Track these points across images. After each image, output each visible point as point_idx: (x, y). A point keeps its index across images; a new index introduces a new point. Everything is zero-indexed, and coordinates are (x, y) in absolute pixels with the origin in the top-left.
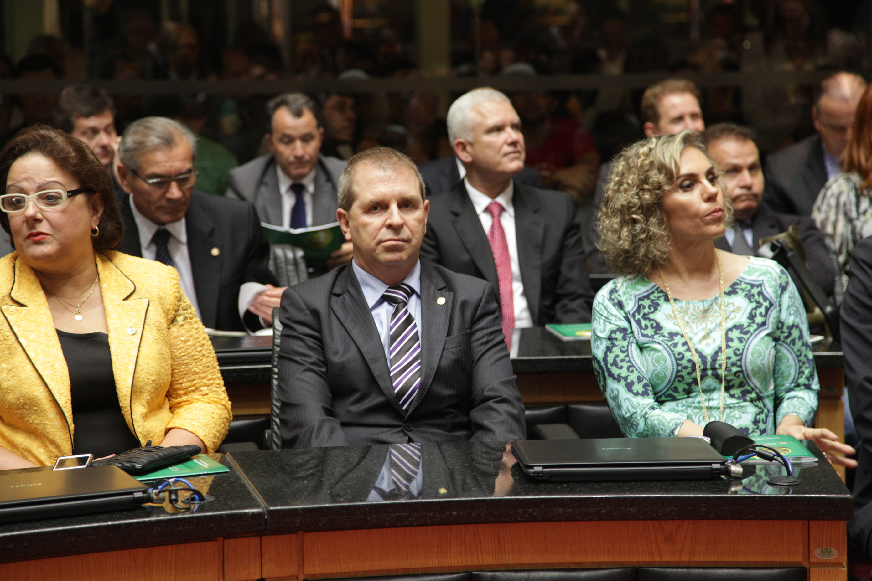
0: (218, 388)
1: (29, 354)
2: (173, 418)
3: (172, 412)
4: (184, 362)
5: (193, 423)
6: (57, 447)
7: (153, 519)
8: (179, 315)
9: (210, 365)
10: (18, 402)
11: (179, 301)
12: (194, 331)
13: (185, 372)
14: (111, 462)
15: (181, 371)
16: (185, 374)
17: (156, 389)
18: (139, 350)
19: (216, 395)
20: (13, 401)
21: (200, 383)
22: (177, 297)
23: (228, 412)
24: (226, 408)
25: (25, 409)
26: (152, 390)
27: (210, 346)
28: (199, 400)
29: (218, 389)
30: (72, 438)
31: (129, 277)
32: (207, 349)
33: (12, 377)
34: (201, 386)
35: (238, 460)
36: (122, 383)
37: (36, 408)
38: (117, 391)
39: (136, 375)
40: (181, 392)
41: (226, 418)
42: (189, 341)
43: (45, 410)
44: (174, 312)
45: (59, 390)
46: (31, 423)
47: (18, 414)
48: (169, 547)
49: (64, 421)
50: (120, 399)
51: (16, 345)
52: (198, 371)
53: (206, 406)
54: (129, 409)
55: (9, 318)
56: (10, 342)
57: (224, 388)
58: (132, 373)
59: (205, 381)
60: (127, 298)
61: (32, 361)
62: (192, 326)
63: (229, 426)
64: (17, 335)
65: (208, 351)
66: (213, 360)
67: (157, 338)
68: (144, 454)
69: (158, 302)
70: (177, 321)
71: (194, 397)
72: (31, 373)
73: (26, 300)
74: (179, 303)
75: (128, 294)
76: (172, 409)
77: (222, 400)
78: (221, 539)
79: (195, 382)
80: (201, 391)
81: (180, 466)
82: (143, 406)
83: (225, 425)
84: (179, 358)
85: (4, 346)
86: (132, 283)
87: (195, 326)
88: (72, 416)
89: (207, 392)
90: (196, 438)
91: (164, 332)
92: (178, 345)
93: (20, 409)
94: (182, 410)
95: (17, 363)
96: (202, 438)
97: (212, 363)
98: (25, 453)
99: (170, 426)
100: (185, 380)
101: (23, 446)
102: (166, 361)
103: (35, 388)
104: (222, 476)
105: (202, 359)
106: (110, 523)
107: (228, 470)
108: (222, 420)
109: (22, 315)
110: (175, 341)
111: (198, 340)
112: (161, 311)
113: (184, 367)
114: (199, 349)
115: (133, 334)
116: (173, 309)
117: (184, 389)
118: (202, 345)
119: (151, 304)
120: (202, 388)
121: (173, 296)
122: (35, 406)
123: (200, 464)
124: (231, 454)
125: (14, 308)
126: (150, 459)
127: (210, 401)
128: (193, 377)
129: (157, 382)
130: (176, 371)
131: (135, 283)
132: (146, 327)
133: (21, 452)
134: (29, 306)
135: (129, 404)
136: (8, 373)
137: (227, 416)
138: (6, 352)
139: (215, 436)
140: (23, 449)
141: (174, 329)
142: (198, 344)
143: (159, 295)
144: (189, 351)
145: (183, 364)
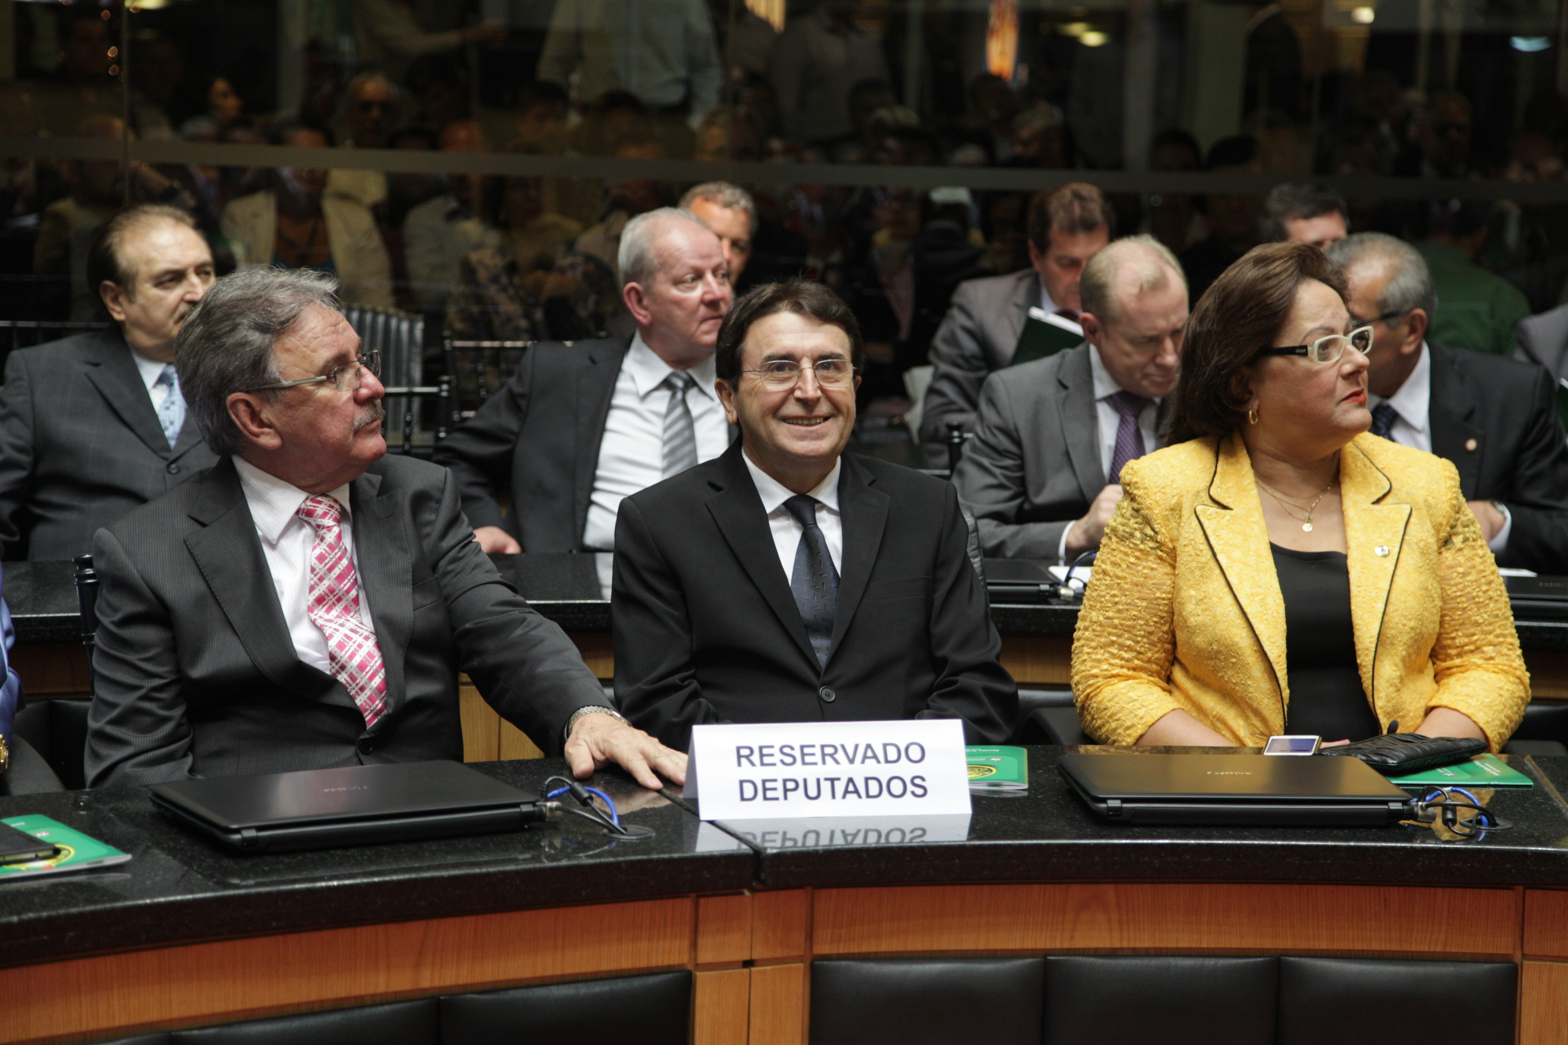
0: (1510, 649)
1: (1230, 579)
2: (1437, 691)
3: (1437, 682)
4: (1460, 606)
5: (1470, 701)
6: (1264, 720)
7: (1417, 845)
8: (1457, 534)
9: (1500, 614)
10: (1210, 649)
11: (1458, 512)
12: (1478, 560)
13: (1461, 621)
14: (1351, 751)
15: (1454, 620)
16: (1461, 624)
17: (1416, 641)
18: (1392, 581)
19: (1507, 660)
20: (1203, 646)
21: (1483, 640)
22: (1454, 506)
23: (1525, 688)
24: (1522, 683)
25: (1219, 659)
26: (1410, 642)
27: (1501, 585)
28: (1479, 666)
29: (1510, 652)
30: (1286, 709)
31: (1383, 471)
32: (1497, 590)
33: (1203, 610)
34: (1485, 645)
35: (1545, 769)
36: (1364, 629)
37: (1234, 660)
38: (1355, 640)
39: (1386, 619)
40: (1453, 652)
41: (1522, 699)
42: (1469, 574)
43: (1248, 664)
44: (1448, 529)
45: (1270, 637)
46: (1227, 682)
47: (1208, 665)
48: (1440, 891)
49: (1275, 683)
50: (1358, 653)
51: (1213, 564)
52: (1481, 621)
53: (1490, 678)
54: (1371, 670)
55: (1206, 525)
56: (1203, 560)
57: (1519, 652)
58: (1380, 616)
59: (1491, 637)
60: (1378, 501)
61: (1234, 589)
62: (1475, 552)
63: (1525, 711)
64: (1215, 549)
65: (1499, 593)
66: (1505, 607)
67: (1421, 565)
68: (1400, 745)
69: (1425, 512)
70: (1453, 543)
71: (1473, 660)
72: (1231, 609)
73: (1231, 500)
74: (1457, 516)
75: (1380, 495)
76: (1438, 677)
77: (1516, 669)
78: (1521, 888)
79: (1475, 638)
80: (1483, 652)
81: (1454, 768)
82: (1396, 665)
83: (1519, 709)
84: (1452, 599)
85: (1194, 564)
86: (1386, 480)
87: (1480, 552)
88: (1287, 677)
89: (1493, 655)
90: (1473, 724)
91: (1431, 557)
92: (1452, 579)
93: (1212, 659)
94: (1452, 681)
95: (1211, 591)
96: (1482, 725)
97: (1504, 610)
98: (1217, 723)
99: (1432, 703)
100: (1460, 634)
101: (1214, 713)
102: (1433, 601)
103: (1234, 631)
104: (1522, 791)
105: (1488, 604)
106: (1352, 844)
107: (1532, 783)
108: (1515, 700)
109: (1224, 521)
110: (1448, 572)
111: (1484, 574)
112: (1428, 526)
113: (1459, 613)
114: (1484, 588)
115: (1385, 556)
116: (1447, 524)
117: (1458, 647)
118: (1490, 583)
119: (1414, 513)
120: (1485, 649)
121: (1448, 503)
122: (1234, 657)
123: (1486, 769)
124: (1534, 758)
125: (1214, 509)
126: (1411, 753)
127: (1496, 670)
128: (1472, 630)
129: (1418, 631)
130: (1447, 618)
131: (1392, 481)
132: (1404, 546)
133: (1212, 722)
134: (1235, 510)
135: (1372, 663)
136: (1197, 604)
137: (1523, 694)
138: (1197, 573)
139: (1503, 724)
140: (1214, 717)
141: (1448, 555)
142: (1483, 580)
143: (1426, 501)
144: (1469, 589)
145: (1458, 609)
